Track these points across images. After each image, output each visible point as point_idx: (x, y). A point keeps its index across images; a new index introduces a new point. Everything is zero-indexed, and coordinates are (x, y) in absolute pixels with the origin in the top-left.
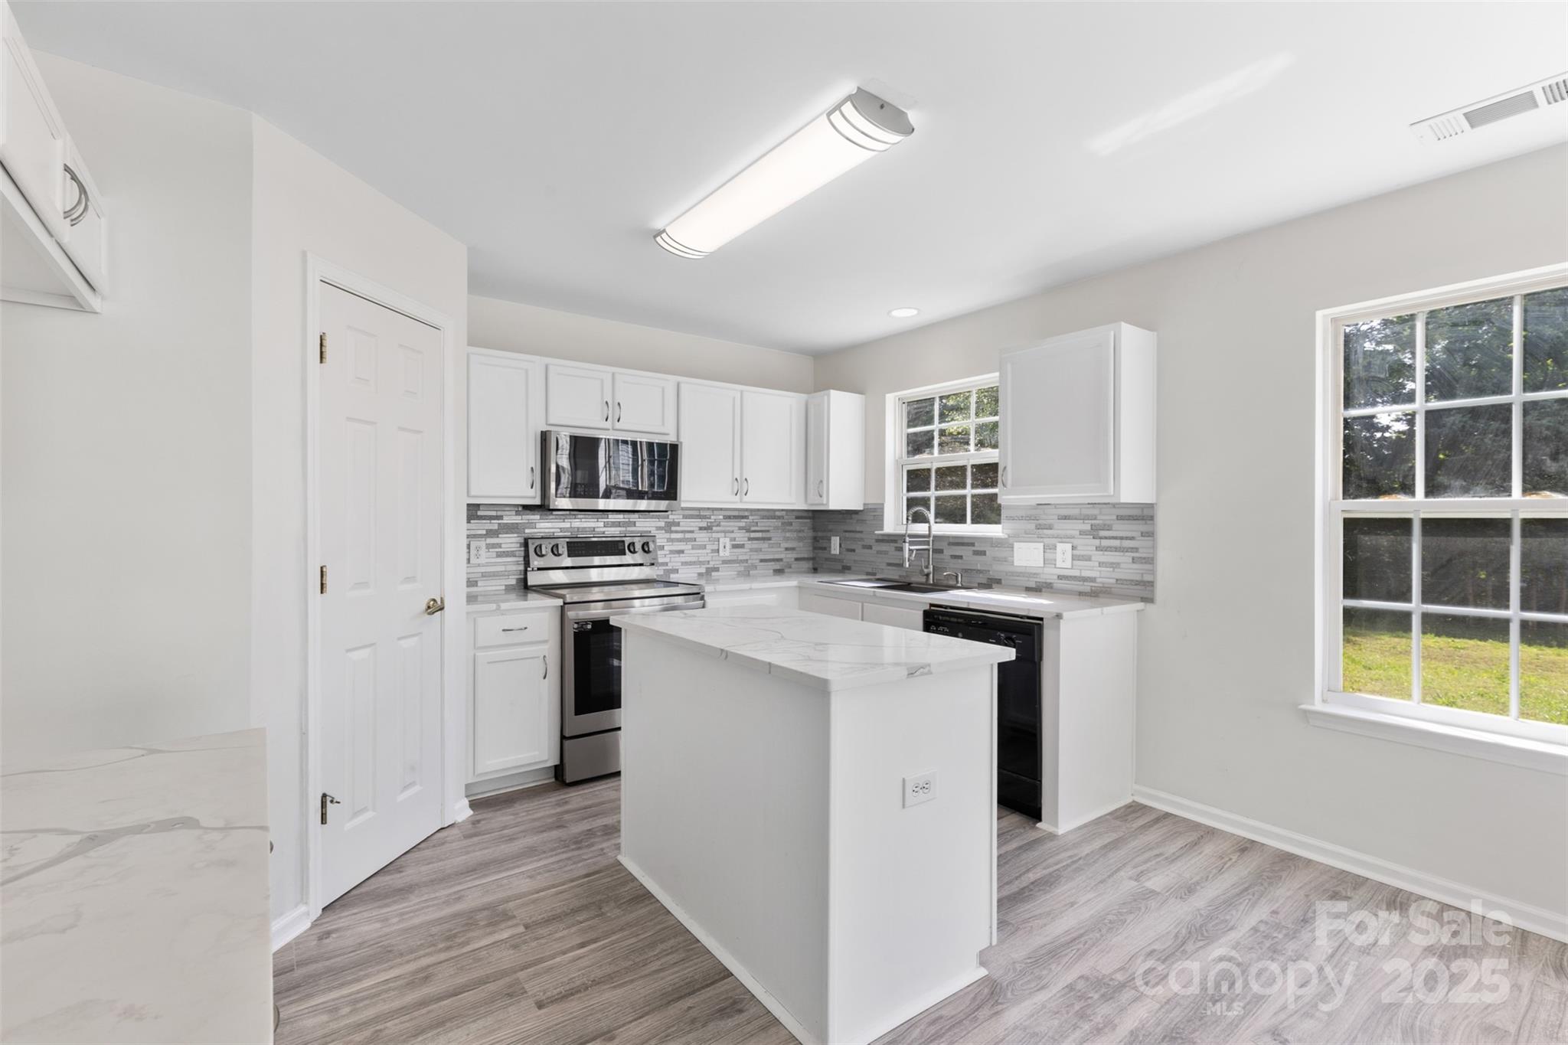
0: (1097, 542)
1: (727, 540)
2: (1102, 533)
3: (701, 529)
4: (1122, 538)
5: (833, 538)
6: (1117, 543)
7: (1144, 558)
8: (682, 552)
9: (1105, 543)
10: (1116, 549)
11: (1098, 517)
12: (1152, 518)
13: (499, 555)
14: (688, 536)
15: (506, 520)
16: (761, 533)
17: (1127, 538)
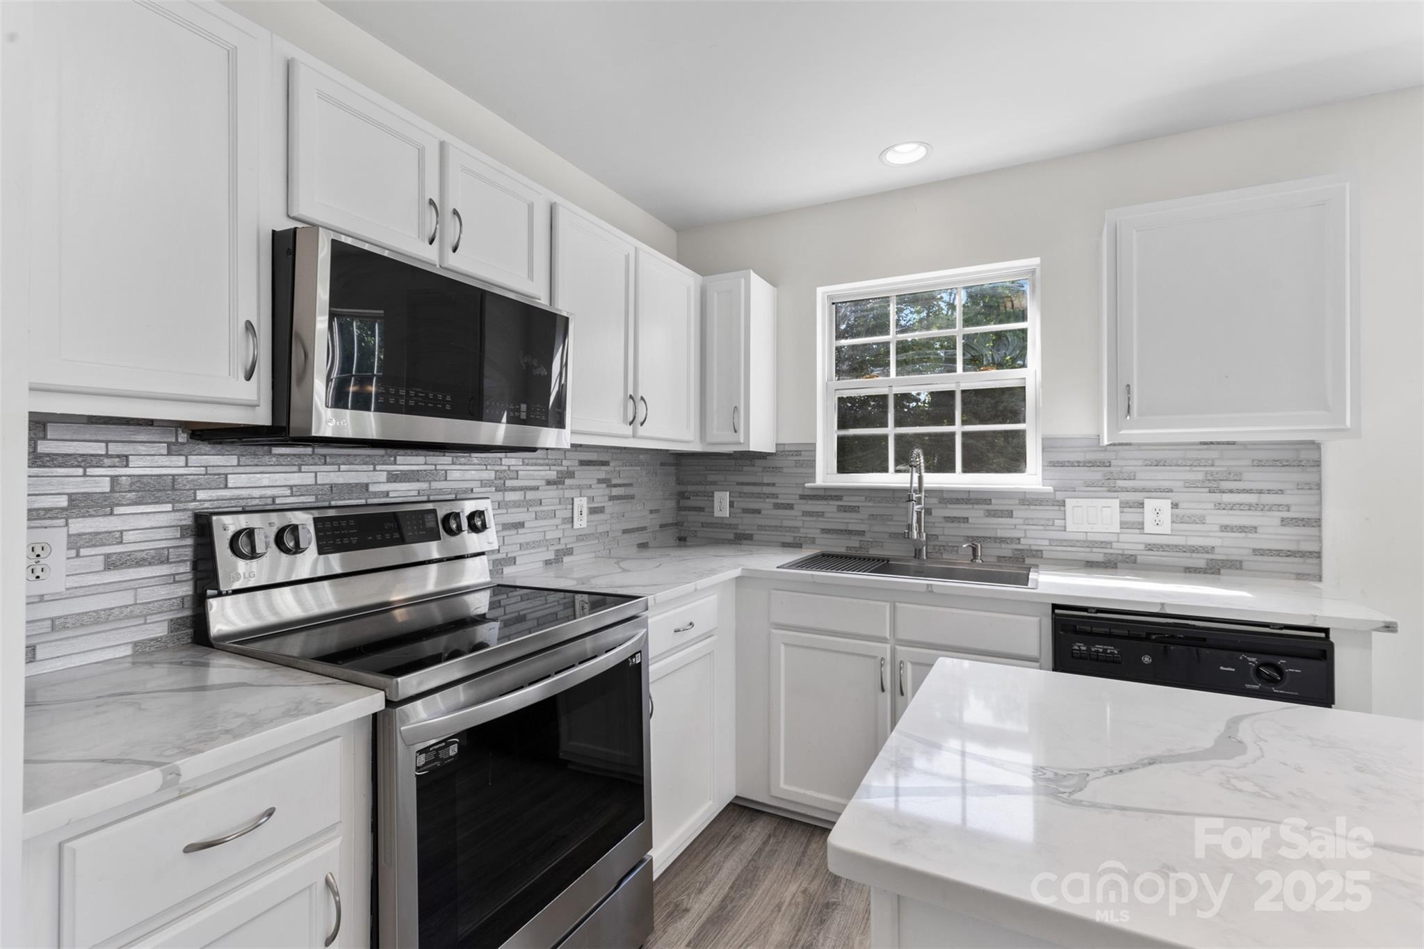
0: (1217, 497)
1: (584, 500)
2: (1225, 485)
3: (549, 483)
4: (1260, 492)
5: (717, 495)
6: (1252, 498)
7: (1303, 519)
8: (521, 525)
9: (1227, 498)
10: (1250, 507)
11: (1217, 463)
12: (1318, 464)
13: (111, 564)
14: (531, 495)
15: (138, 467)
16: (623, 489)
17: (1269, 492)
